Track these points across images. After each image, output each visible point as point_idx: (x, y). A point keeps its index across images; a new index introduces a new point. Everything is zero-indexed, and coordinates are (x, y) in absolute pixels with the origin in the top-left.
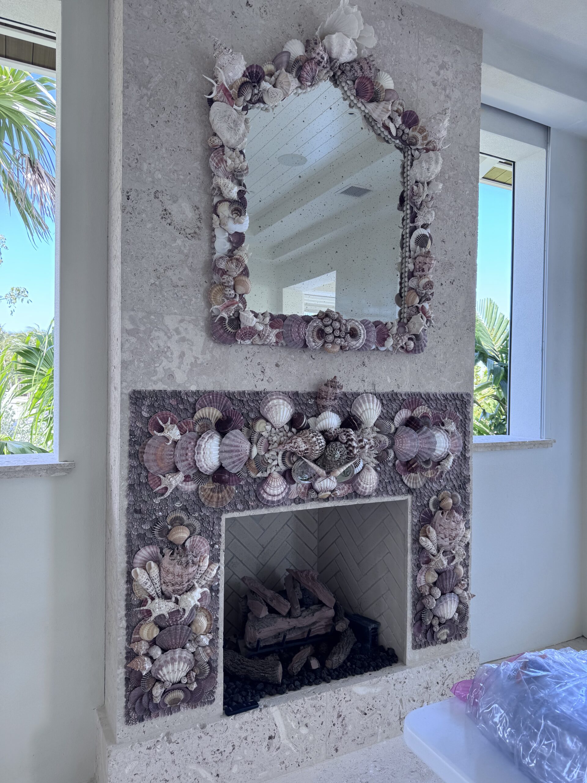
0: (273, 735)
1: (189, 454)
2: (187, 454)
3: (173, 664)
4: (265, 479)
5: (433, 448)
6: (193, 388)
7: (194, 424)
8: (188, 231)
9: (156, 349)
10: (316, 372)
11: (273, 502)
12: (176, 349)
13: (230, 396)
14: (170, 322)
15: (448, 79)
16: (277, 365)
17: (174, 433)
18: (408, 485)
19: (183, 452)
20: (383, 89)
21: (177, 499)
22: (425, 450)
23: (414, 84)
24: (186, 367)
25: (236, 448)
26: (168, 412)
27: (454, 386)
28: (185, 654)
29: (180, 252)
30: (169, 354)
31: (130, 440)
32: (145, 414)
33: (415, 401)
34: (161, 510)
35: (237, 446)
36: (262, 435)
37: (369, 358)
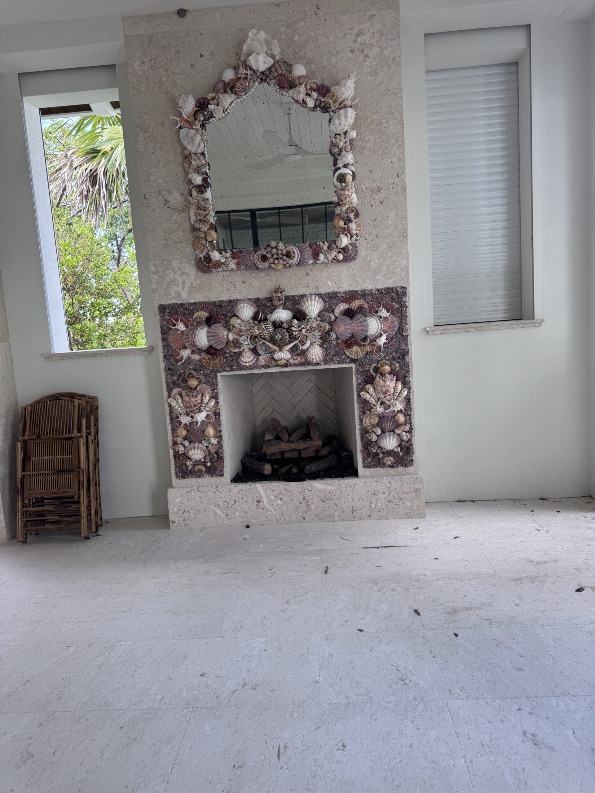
0: (259, 500)
1: (190, 338)
2: (189, 338)
3: (194, 450)
4: (241, 352)
5: (366, 329)
6: (192, 301)
7: (193, 322)
8: (179, 209)
9: (169, 280)
10: (271, 284)
11: (247, 367)
12: (180, 279)
13: (214, 304)
14: (175, 264)
15: (365, 42)
16: (244, 282)
17: (181, 327)
18: (350, 356)
19: (187, 337)
20: (296, 78)
21: (190, 364)
22: (359, 331)
23: (333, 59)
24: (186, 289)
25: (217, 334)
26: (179, 316)
27: (390, 283)
28: (200, 446)
29: (176, 222)
30: (176, 282)
31: (161, 332)
32: (167, 317)
33: (352, 297)
34: (182, 369)
35: (216, 333)
36: (235, 327)
37: (311, 270)
